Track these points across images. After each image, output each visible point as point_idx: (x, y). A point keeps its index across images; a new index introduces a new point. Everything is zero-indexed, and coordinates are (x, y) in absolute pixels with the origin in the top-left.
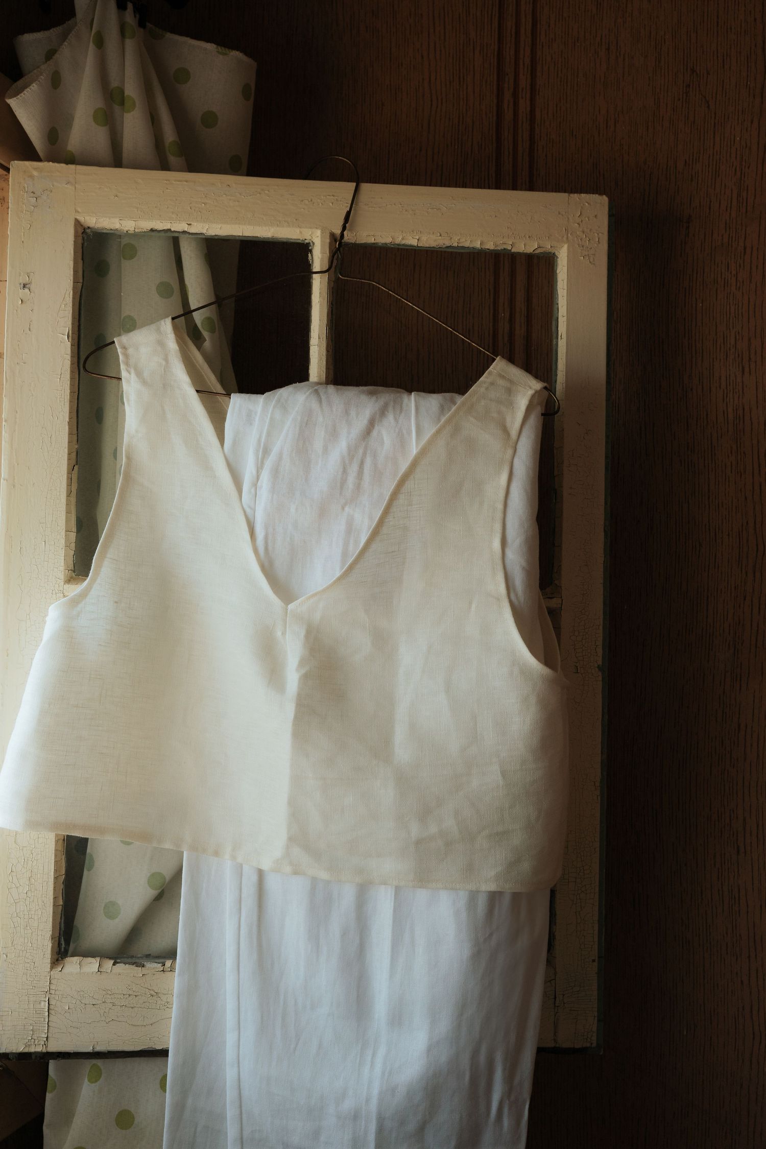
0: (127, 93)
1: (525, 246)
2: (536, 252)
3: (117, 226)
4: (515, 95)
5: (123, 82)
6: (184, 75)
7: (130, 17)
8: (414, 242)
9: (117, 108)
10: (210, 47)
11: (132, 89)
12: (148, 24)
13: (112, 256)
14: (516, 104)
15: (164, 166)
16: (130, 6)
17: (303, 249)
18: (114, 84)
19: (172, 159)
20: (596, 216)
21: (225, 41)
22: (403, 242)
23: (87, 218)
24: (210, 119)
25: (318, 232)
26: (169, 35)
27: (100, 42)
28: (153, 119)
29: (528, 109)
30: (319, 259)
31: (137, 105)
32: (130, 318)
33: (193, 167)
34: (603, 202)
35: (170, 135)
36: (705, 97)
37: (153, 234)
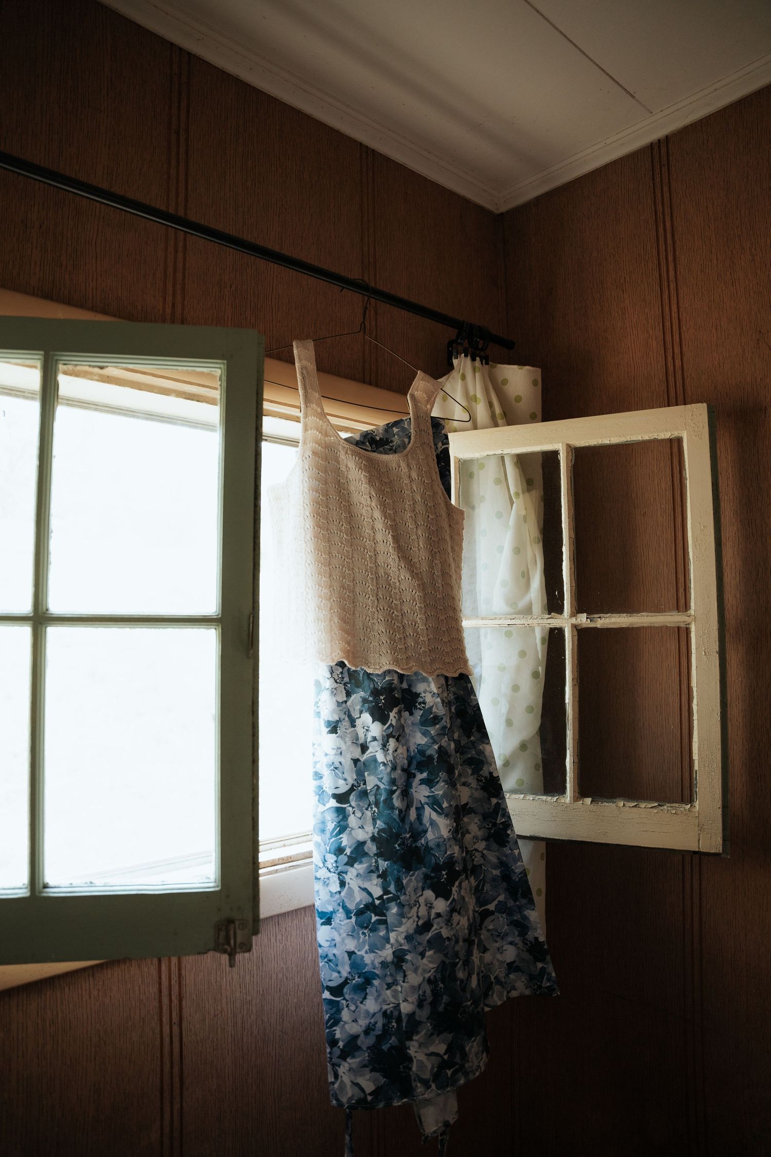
0: (477, 396)
1: (665, 435)
2: (671, 437)
3: (473, 456)
4: (673, 358)
5: (476, 392)
6: (505, 382)
7: (478, 363)
8: (608, 442)
9: (474, 404)
10: (515, 367)
11: (479, 394)
12: (490, 363)
13: (475, 469)
14: (674, 362)
15: (496, 425)
16: (478, 359)
17: (555, 453)
18: (472, 393)
19: (500, 422)
20: (700, 415)
21: (521, 362)
22: (603, 443)
23: (460, 455)
24: (518, 399)
25: (561, 444)
26: (499, 365)
27: (463, 377)
28: (491, 405)
29: (680, 364)
30: (562, 458)
31: (481, 400)
32: (483, 497)
33: (510, 423)
34: (705, 405)
35: (498, 410)
36: (767, 344)
37: (488, 457)
